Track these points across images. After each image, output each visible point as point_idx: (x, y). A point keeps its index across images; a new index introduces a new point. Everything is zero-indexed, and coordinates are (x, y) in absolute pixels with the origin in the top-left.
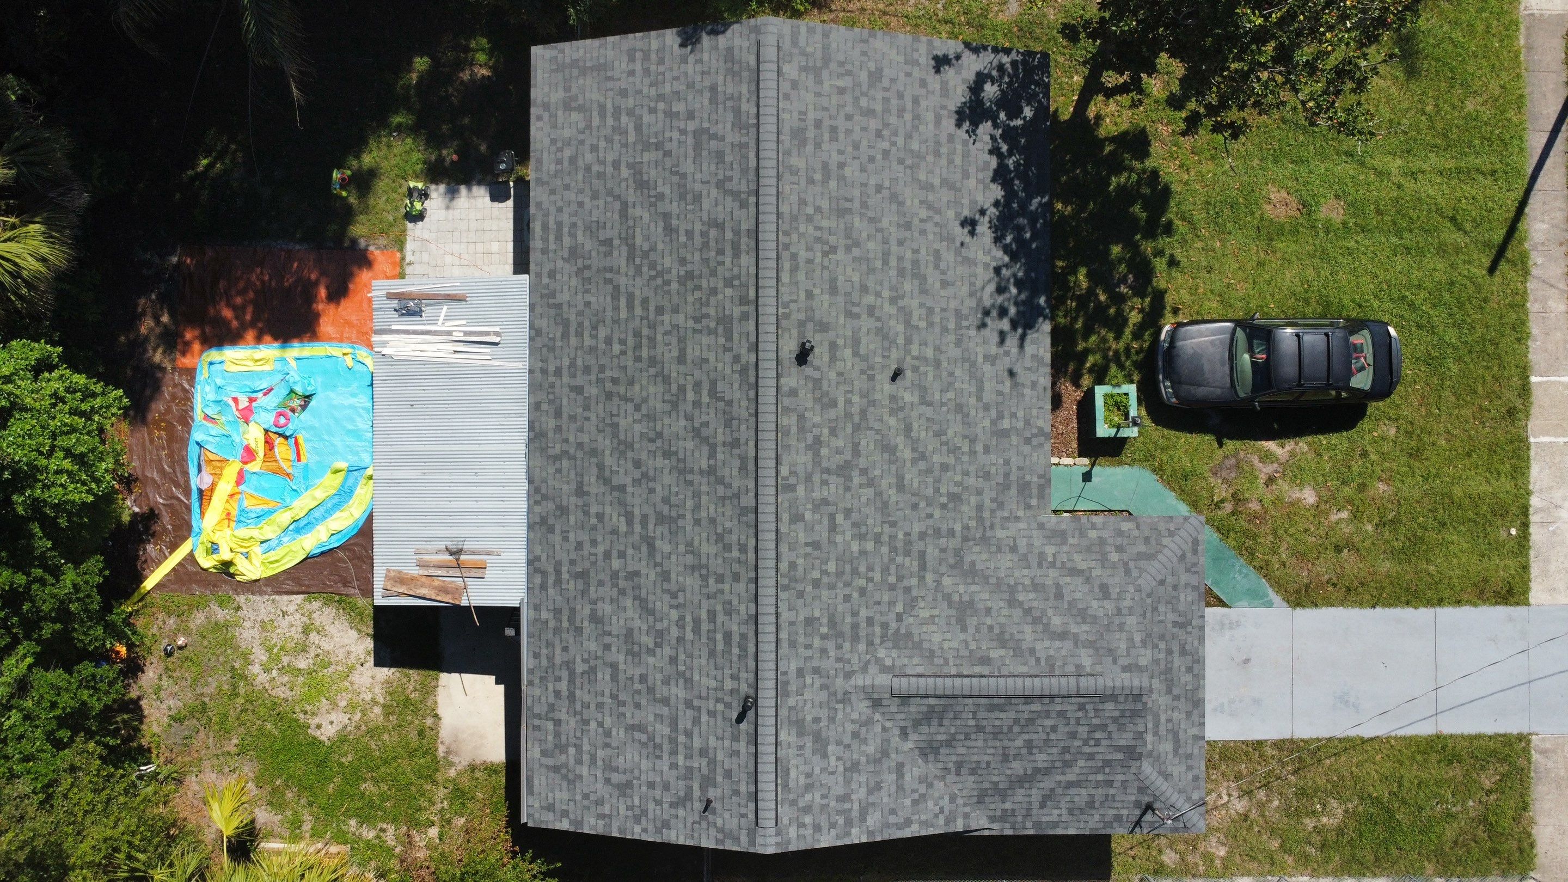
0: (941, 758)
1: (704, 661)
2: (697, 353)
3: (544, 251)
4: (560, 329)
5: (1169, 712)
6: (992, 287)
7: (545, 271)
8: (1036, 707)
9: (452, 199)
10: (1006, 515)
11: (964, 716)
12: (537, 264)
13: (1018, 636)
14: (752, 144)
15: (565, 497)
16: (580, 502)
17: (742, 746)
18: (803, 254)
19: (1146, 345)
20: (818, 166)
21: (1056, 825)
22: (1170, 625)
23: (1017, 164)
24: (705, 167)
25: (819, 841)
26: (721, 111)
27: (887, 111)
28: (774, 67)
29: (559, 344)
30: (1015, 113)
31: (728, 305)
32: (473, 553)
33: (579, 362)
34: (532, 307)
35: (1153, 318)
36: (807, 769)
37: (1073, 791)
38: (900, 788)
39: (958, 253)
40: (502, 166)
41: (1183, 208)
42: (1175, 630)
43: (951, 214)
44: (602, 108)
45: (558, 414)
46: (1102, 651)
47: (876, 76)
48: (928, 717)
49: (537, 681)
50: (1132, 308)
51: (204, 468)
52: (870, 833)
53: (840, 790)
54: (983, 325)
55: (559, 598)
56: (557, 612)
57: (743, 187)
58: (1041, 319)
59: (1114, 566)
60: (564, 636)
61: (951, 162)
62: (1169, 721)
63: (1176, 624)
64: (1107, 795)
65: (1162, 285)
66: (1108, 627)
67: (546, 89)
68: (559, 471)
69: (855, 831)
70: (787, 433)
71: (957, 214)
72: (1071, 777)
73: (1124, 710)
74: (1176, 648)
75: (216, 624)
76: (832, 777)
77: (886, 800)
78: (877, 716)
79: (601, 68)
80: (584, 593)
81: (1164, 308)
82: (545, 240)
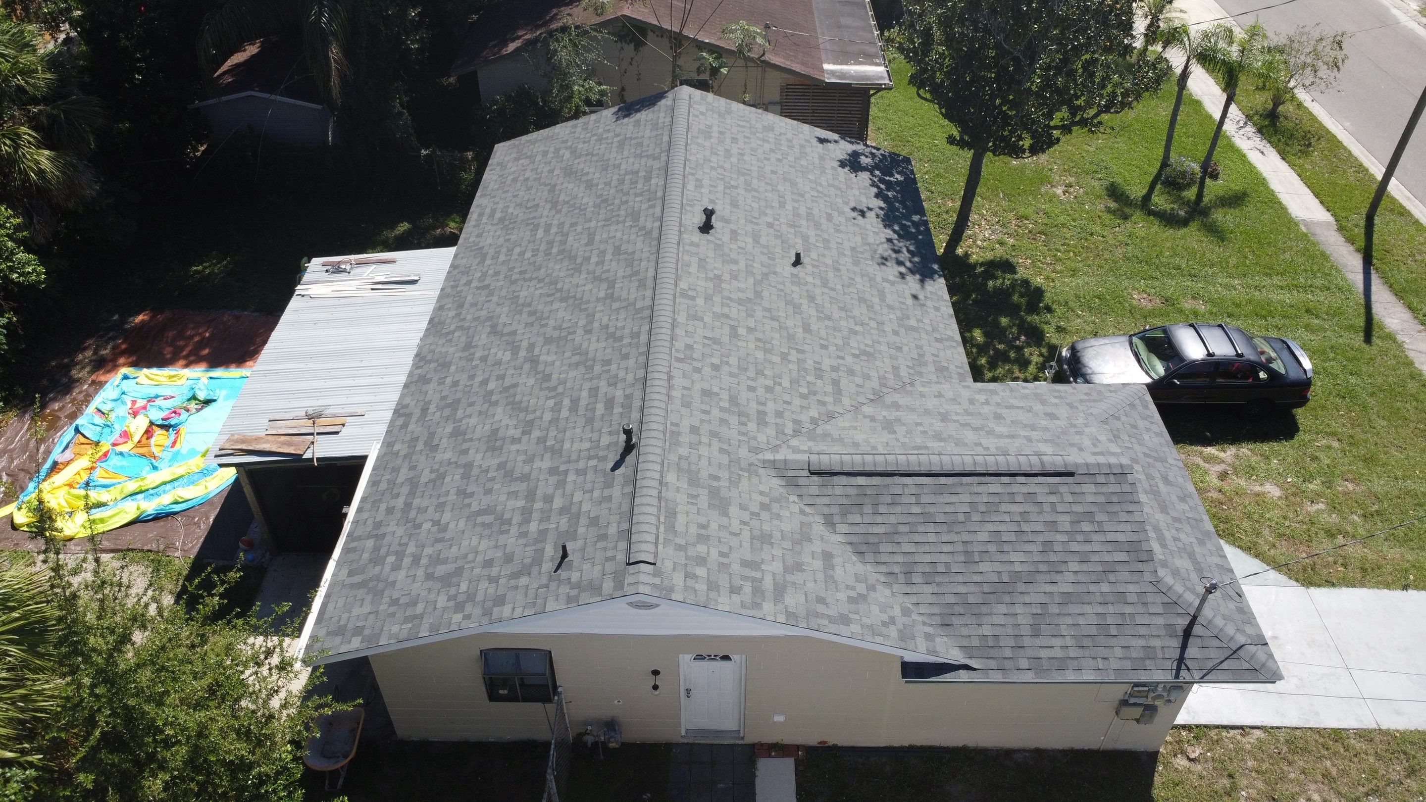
0: (883, 559)
1: (578, 430)
2: (605, 236)
5: (1174, 531)
8: (995, 486)
11: (904, 500)
13: (958, 436)
14: (667, 132)
15: (450, 356)
16: (466, 355)
17: (616, 490)
18: (707, 182)
20: (722, 149)
23: (895, 196)
24: (626, 151)
25: (716, 601)
27: (779, 144)
28: (686, 102)
29: (474, 268)
30: (887, 174)
31: (637, 205)
33: (491, 272)
38: (830, 578)
39: (850, 221)
43: (840, 201)
44: (545, 152)
45: (460, 307)
47: (768, 128)
48: (858, 502)
51: (70, 448)
52: (790, 614)
53: (745, 555)
55: (419, 429)
56: (413, 441)
57: (657, 151)
58: (936, 275)
59: (1056, 405)
60: (415, 457)
61: (836, 178)
62: (1177, 539)
64: (1123, 616)
66: (1064, 433)
67: (502, 157)
68: (449, 340)
69: (768, 606)
70: (688, 264)
71: (847, 204)
72: (1065, 586)
73: (1109, 494)
76: (735, 539)
77: (810, 585)
78: (793, 498)
79: (548, 137)
80: (449, 417)
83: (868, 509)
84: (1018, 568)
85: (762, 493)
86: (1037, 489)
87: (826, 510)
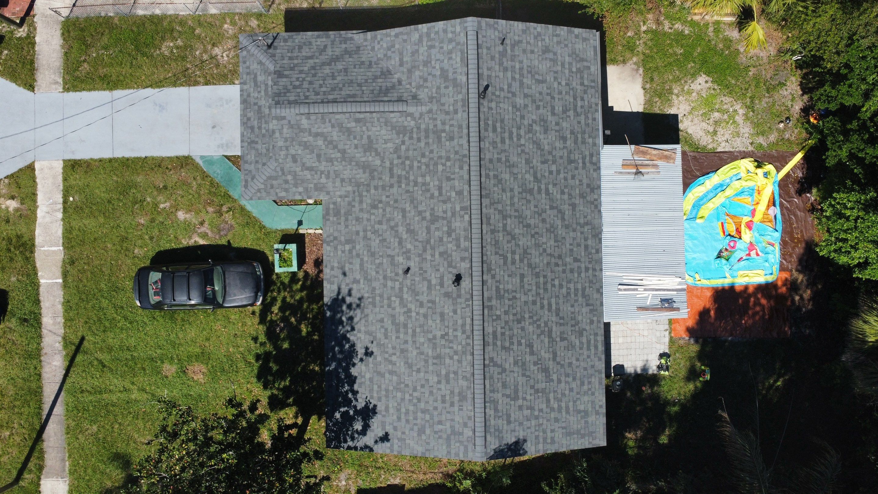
0: (380, 70)
1: (507, 117)
2: (514, 280)
3: (596, 334)
4: (586, 293)
5: (259, 96)
6: (356, 320)
7: (595, 324)
8: (331, 97)
9: (645, 366)
10: (347, 199)
11: (368, 92)
12: (600, 327)
13: (340, 134)
14: (487, 392)
15: (581, 203)
16: (573, 200)
17: (486, 72)
18: (459, 334)
19: (269, 294)
20: (452, 381)
21: (318, 37)
22: (259, 142)
23: (343, 387)
24: (512, 381)
25: (444, 25)
26: (505, 410)
27: (415, 413)
28: (477, 434)
29: (587, 285)
30: (345, 415)
31: (498, 306)
32: (629, 173)
33: (576, 275)
34: (602, 304)
35: (266, 309)
36: (451, 62)
37: (309, 54)
38: (401, 54)
39: (375, 338)
40: (618, 383)
41: (250, 369)
42: (257, 139)
43: (379, 359)
44: (568, 412)
45: (586, 247)
46: (296, 127)
47: (421, 431)
48: (387, 91)
49: (593, 106)
50: (277, 314)
51: (773, 218)
52: (417, 30)
53: (433, 51)
54: (360, 299)
55: (583, 150)
56: (584, 142)
57: (492, 369)
58: (329, 304)
59: (290, 173)
60: (580, 130)
61: (379, 387)
62: (259, 92)
63: (257, 143)
64: (292, 52)
65: (261, 327)
66: (293, 140)
67: (598, 422)
68: (585, 217)
69: (425, 30)
70: (466, 238)
71: (375, 358)
72: (311, 62)
73: (285, 96)
74: (256, 130)
75: (763, 135)
76: (437, 58)
77: (409, 47)
78: (414, 90)
79: (569, 434)
80: (570, 152)
81: (260, 315)
82: (596, 340)
83: (384, 88)
84: (328, 67)
85: (427, 87)
86: (313, 97)
87: (401, 87)
